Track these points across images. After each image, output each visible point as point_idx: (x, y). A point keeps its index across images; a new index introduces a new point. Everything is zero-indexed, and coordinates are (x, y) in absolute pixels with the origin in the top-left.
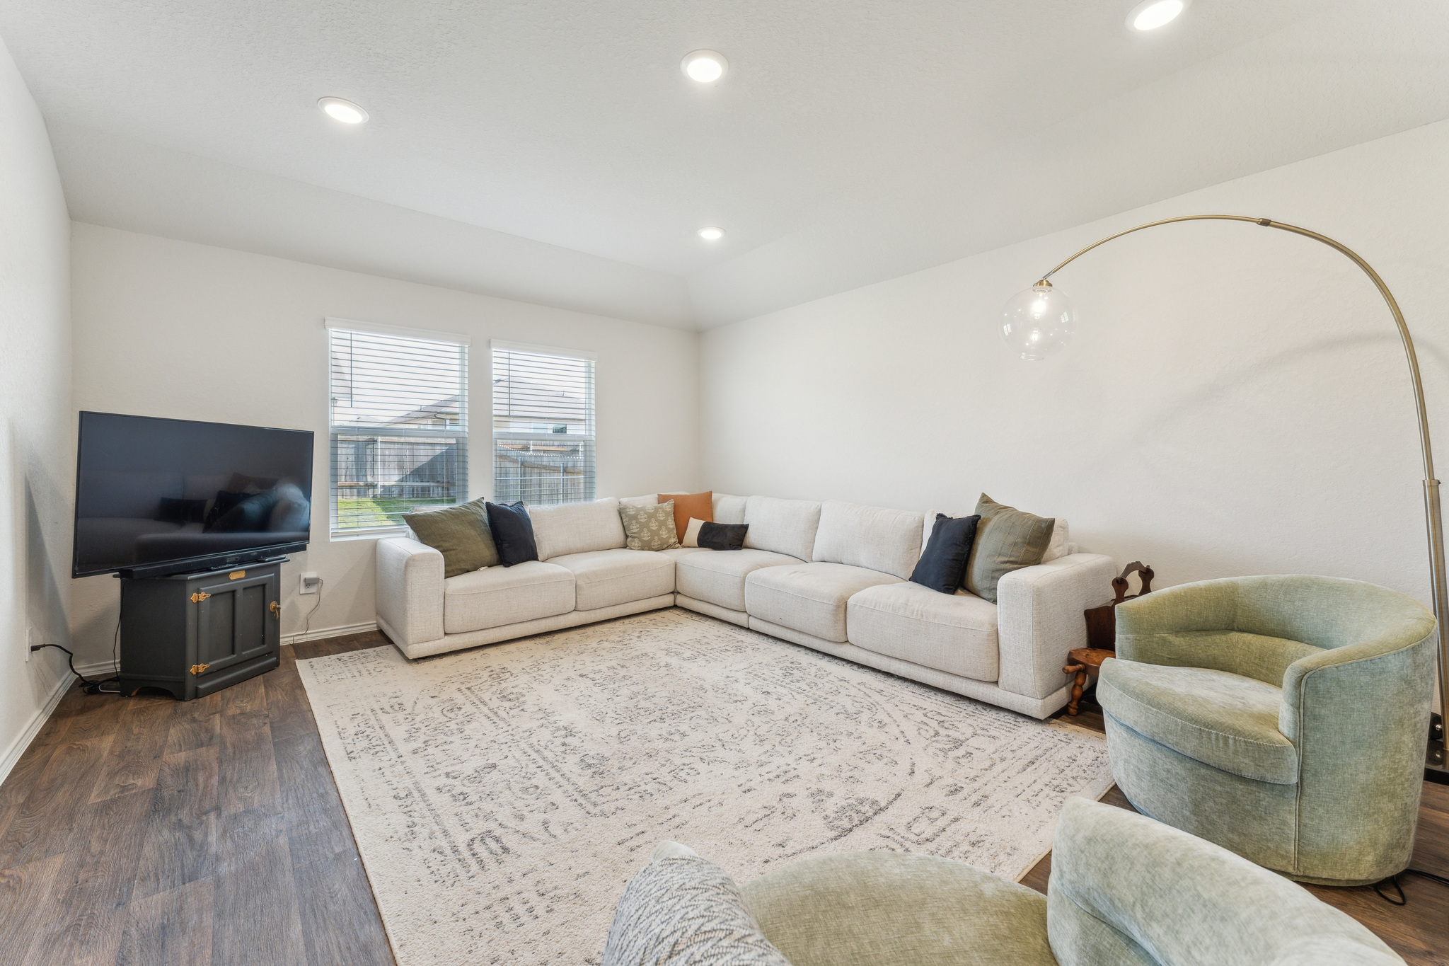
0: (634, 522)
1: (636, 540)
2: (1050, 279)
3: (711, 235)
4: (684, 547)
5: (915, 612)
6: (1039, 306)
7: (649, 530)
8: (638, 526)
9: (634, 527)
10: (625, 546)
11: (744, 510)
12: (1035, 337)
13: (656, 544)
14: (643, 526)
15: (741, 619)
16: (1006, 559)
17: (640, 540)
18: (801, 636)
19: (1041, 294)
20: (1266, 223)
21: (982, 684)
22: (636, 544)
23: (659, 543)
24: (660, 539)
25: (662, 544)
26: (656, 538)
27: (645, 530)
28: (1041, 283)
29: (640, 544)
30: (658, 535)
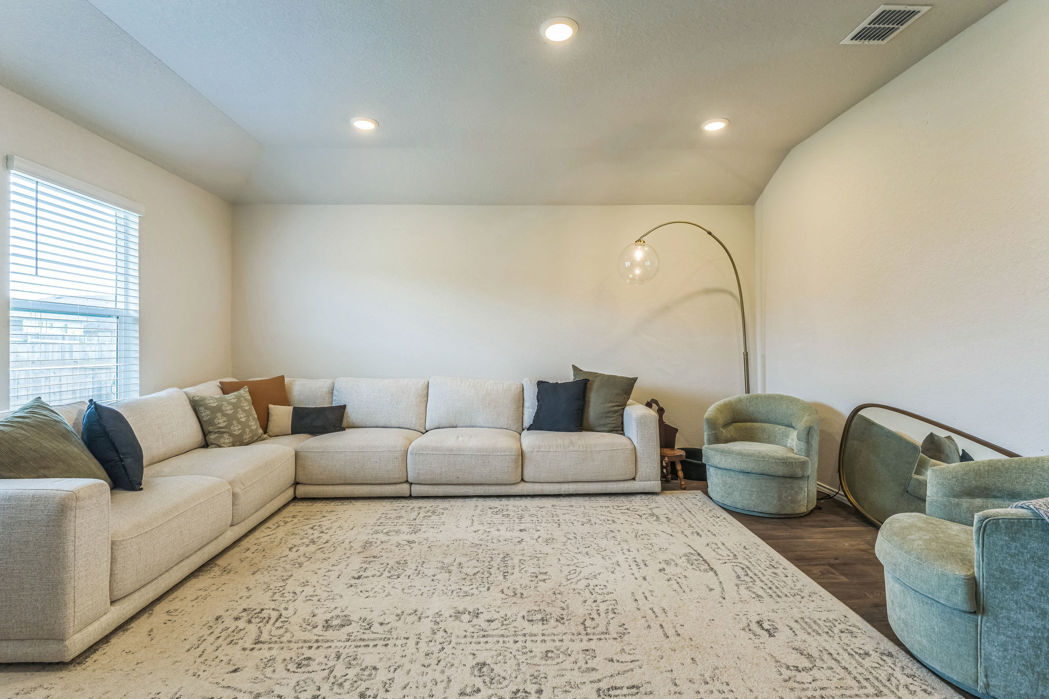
0: (219, 415)
1: (226, 436)
2: (644, 239)
3: (364, 125)
4: (271, 436)
5: (581, 447)
6: (639, 254)
7: (239, 422)
8: (225, 419)
9: (221, 421)
10: (206, 445)
11: (331, 392)
12: (638, 271)
13: (247, 437)
14: (231, 418)
15: (404, 489)
16: (614, 404)
17: (231, 434)
18: (476, 488)
19: (640, 247)
20: (710, 233)
21: (626, 482)
22: (226, 441)
23: (251, 435)
24: (251, 431)
25: (252, 437)
26: (247, 430)
27: (235, 422)
28: (639, 240)
29: (231, 440)
30: (249, 427)
